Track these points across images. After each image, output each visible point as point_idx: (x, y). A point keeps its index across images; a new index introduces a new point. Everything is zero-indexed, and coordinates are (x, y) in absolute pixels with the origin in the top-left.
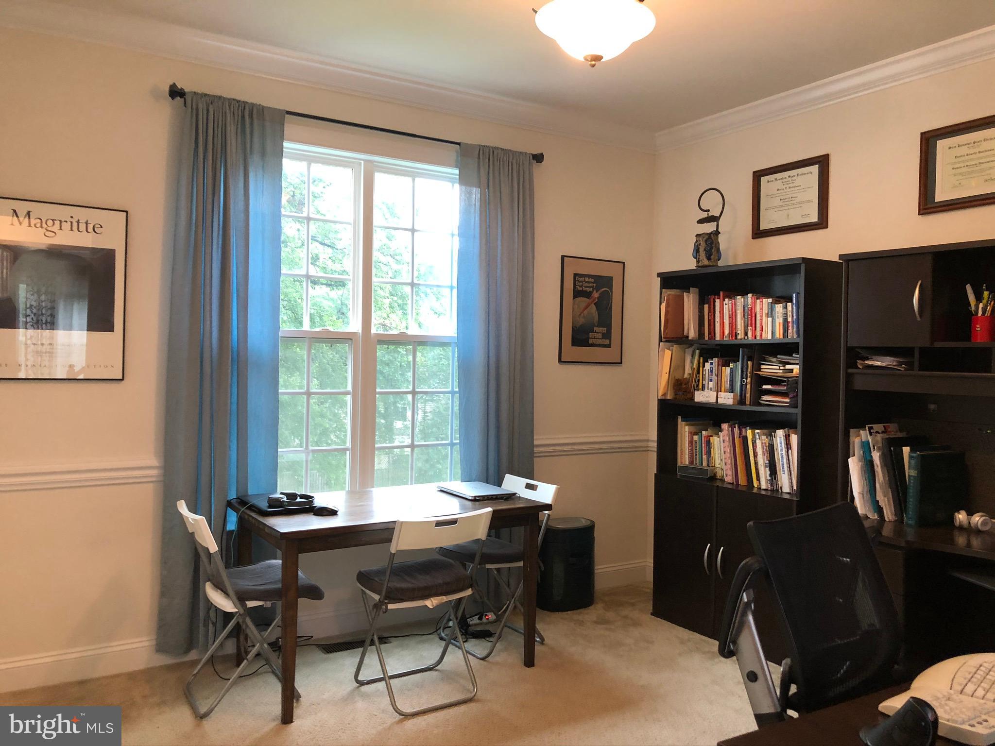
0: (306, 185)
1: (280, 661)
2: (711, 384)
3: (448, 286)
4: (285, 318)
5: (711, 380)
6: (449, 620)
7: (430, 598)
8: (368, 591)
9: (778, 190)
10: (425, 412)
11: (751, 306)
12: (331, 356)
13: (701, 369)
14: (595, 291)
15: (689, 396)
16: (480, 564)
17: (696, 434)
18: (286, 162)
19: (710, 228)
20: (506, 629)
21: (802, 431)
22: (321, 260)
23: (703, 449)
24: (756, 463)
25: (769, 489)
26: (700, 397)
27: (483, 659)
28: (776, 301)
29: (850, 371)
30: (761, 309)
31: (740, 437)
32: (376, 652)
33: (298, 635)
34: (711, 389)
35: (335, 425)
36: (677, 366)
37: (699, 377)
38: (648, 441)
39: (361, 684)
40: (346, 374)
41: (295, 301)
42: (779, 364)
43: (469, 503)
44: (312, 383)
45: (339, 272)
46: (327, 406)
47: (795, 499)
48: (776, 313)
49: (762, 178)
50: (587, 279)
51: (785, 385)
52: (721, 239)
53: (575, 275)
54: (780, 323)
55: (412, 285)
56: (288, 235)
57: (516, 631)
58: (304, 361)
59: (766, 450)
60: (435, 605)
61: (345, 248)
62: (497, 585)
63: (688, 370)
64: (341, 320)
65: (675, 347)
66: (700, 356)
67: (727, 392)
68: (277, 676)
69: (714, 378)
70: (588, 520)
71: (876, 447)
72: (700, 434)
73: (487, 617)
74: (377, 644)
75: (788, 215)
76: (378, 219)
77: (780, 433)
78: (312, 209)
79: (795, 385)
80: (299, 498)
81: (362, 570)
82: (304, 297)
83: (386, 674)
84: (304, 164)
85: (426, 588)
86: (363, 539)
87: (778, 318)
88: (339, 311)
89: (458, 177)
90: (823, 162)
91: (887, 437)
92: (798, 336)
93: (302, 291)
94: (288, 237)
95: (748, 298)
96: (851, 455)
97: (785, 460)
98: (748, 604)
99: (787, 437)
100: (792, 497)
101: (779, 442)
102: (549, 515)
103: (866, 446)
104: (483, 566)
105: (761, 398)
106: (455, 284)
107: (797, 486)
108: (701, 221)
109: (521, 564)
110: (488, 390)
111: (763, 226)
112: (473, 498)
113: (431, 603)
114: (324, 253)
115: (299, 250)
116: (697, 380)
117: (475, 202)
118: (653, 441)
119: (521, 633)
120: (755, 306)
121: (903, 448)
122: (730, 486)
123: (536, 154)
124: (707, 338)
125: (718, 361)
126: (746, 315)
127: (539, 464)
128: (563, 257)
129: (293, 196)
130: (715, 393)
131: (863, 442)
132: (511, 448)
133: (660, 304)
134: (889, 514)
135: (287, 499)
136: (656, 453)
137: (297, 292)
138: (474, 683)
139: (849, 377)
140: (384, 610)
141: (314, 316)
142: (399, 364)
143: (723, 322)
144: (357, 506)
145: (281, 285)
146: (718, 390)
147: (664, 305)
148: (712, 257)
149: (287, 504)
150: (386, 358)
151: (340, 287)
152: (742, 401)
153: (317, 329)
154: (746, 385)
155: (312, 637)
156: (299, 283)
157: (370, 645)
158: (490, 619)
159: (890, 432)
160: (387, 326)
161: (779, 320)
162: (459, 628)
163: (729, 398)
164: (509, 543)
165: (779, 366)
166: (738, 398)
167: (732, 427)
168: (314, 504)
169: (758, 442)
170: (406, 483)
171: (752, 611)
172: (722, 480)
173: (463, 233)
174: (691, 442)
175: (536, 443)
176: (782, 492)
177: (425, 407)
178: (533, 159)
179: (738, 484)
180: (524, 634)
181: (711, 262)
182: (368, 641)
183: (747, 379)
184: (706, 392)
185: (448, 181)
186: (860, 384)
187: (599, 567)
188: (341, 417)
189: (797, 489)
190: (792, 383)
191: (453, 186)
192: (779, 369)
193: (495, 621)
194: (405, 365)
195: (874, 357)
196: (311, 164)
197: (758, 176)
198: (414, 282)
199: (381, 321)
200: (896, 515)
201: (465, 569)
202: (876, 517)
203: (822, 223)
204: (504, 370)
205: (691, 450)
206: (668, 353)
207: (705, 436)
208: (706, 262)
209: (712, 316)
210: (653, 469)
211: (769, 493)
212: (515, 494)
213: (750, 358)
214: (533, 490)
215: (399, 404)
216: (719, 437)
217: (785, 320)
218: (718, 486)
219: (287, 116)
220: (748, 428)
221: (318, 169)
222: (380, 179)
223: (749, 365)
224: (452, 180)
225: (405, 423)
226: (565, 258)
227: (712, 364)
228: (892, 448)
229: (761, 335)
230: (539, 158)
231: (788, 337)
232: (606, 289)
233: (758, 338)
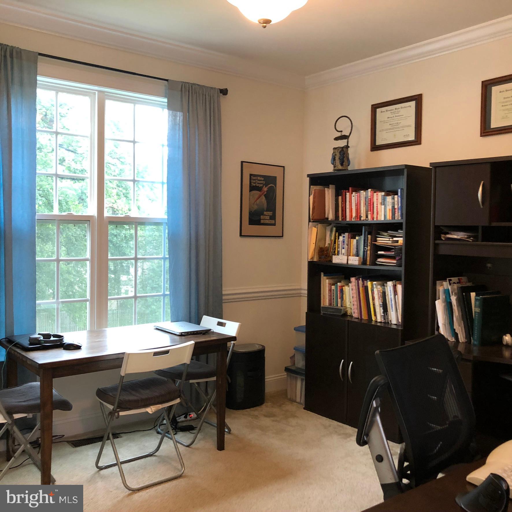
0: (55, 108)
1: (39, 456)
2: (344, 251)
3: (160, 182)
4: (41, 203)
5: (343, 248)
6: (164, 419)
7: (150, 406)
8: (105, 403)
9: (388, 118)
10: (143, 269)
11: (370, 198)
12: (74, 230)
13: (337, 240)
14: (264, 186)
15: (329, 259)
16: (186, 380)
17: (333, 284)
18: (39, 92)
19: (342, 143)
20: (204, 424)
21: (405, 284)
22: (67, 161)
23: (338, 295)
24: (374, 305)
25: (383, 322)
26: (337, 260)
27: (188, 446)
28: (387, 194)
29: (437, 242)
30: (377, 199)
31: (363, 287)
32: (111, 445)
33: (53, 435)
34: (343, 254)
35: (78, 279)
36: (321, 238)
37: (335, 246)
38: (301, 289)
39: (101, 469)
40: (85, 243)
41: (48, 191)
42: (389, 237)
43: (178, 338)
44: (61, 249)
45: (79, 170)
46: (72, 266)
47: (400, 328)
48: (387, 202)
49: (377, 109)
50: (259, 178)
51: (393, 251)
52: (350, 151)
53: (251, 175)
54: (389, 209)
55: (134, 181)
56: (42, 144)
57: (211, 425)
58: (55, 234)
59: (381, 295)
60: (153, 411)
61: (84, 153)
62: (198, 393)
63: (328, 241)
64: (82, 204)
65: (320, 226)
66: (336, 231)
67: (354, 256)
68: (37, 466)
69: (346, 246)
70: (260, 345)
71: (453, 293)
72: (336, 284)
73: (190, 416)
74: (112, 440)
75: (395, 135)
76: (108, 134)
77: (390, 284)
78: (59, 125)
79: (399, 251)
80: (52, 337)
81: (100, 388)
82: (54, 188)
83: (118, 460)
84: (54, 93)
85: (147, 399)
86: (100, 366)
87: (388, 206)
88: (80, 198)
89: (167, 104)
90: (418, 99)
91: (461, 286)
92: (402, 218)
93: (52, 184)
94: (42, 145)
95: (368, 192)
96: (437, 299)
97: (393, 302)
98: (376, 408)
99: (395, 287)
100: (398, 327)
101: (389, 290)
102: (234, 344)
103: (447, 293)
104: (188, 381)
105: (377, 260)
106: (165, 181)
107: (402, 320)
108: (336, 139)
109: (214, 378)
110: (190, 256)
111: (379, 142)
112: (180, 334)
113: (151, 410)
114: (69, 156)
115: (50, 154)
116: (334, 248)
117: (179, 122)
118: (305, 290)
119: (214, 426)
120: (373, 197)
121: (471, 293)
122: (356, 320)
123: (222, 89)
124: (340, 219)
125: (348, 235)
126: (367, 204)
127: (226, 307)
128: (242, 162)
129: (46, 115)
130: (346, 257)
131: (446, 290)
132: (207, 297)
133: (309, 196)
134: (462, 337)
135: (43, 339)
136: (306, 298)
137: (49, 184)
138: (183, 465)
139: (436, 246)
140: (117, 417)
141: (62, 201)
142: (124, 236)
143: (352, 208)
144: (95, 342)
145: (37, 179)
146: (348, 255)
147: (312, 197)
148: (344, 163)
149: (43, 342)
150: (115, 232)
151: (81, 181)
152: (364, 262)
153: (64, 214)
154: (367, 251)
155: (64, 436)
156: (50, 178)
157: (107, 440)
158: (192, 417)
159: (462, 282)
160: (115, 208)
161: (389, 207)
162: (171, 424)
163: (355, 260)
164: (206, 364)
165: (389, 239)
166: (362, 260)
167: (358, 280)
168: (63, 342)
169: (375, 290)
170: (131, 324)
171: (379, 414)
172: (351, 316)
173: (171, 145)
174: (330, 290)
175: (224, 293)
176: (391, 324)
177: (143, 266)
178: (221, 93)
179: (362, 319)
180: (217, 427)
181: (343, 167)
182: (106, 437)
183: (367, 247)
184: (340, 256)
185: (160, 107)
186: (444, 250)
187: (268, 377)
188: (82, 273)
189: (402, 322)
190: (398, 250)
191: (163, 110)
192: (389, 241)
193: (197, 418)
194: (128, 236)
195: (452, 233)
196: (58, 93)
197: (375, 108)
198: (135, 179)
199: (111, 205)
200: (466, 338)
201: (175, 383)
202: (454, 340)
203: (417, 141)
204: (202, 242)
205: (330, 296)
206: (315, 230)
207: (339, 286)
208: (340, 167)
209: (344, 204)
210: (304, 308)
211: (383, 325)
212: (211, 330)
213: (370, 233)
214: (222, 326)
215: (124, 264)
216: (349, 287)
217: (393, 207)
218: (348, 320)
219: (39, 57)
220: (368, 280)
221: (63, 97)
222: (109, 104)
223: (369, 238)
224: (162, 107)
225: (129, 277)
226: (244, 163)
227: (344, 237)
228: (464, 294)
229: (377, 217)
230: (224, 92)
231: (395, 219)
232: (273, 185)
233: (375, 219)
